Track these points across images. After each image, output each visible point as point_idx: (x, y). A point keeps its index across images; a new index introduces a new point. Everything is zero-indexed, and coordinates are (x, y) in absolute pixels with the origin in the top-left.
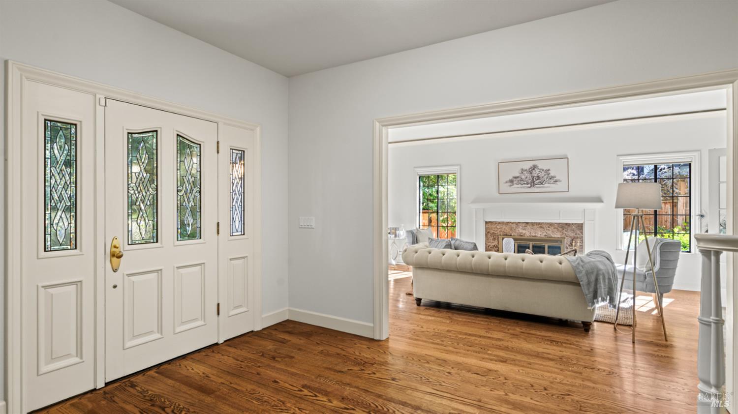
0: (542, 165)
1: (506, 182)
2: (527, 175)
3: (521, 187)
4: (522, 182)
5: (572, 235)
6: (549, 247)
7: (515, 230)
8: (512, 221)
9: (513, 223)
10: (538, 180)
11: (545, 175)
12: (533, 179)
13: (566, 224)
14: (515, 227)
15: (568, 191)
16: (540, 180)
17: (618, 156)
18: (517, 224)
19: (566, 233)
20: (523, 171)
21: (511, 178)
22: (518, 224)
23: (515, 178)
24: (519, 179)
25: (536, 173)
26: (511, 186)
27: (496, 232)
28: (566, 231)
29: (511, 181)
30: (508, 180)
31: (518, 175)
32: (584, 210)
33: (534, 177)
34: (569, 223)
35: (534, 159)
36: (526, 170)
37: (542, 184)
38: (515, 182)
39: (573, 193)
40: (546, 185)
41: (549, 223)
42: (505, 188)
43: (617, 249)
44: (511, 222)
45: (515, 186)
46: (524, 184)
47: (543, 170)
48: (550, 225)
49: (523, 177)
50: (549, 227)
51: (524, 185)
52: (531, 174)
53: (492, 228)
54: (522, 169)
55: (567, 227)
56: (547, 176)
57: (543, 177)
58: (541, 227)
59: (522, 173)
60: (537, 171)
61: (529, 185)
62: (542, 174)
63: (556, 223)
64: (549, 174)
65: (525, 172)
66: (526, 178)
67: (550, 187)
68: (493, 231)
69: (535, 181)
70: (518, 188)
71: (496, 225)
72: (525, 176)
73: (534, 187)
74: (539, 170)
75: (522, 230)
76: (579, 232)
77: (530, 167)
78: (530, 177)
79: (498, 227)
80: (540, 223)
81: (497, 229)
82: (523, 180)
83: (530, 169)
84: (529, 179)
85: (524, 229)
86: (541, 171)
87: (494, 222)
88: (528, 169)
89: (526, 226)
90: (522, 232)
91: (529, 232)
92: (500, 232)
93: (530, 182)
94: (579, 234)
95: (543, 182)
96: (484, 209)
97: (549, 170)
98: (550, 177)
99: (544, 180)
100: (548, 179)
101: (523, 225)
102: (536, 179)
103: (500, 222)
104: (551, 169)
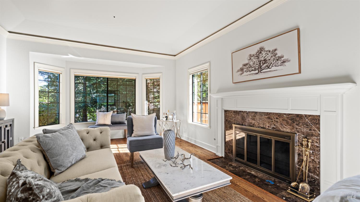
0: (268, 46)
1: (238, 71)
2: (254, 60)
4: (251, 69)
5: (305, 130)
6: (276, 142)
7: (246, 119)
8: (243, 110)
11: (272, 57)
12: (260, 64)
13: (298, 115)
14: (245, 116)
15: (300, 73)
16: (267, 64)
18: (247, 113)
19: (297, 127)
21: (241, 66)
23: (245, 65)
24: (247, 66)
26: (241, 74)
28: (297, 125)
29: (242, 70)
30: (240, 69)
31: (247, 62)
32: (321, 95)
33: (260, 61)
34: (301, 115)
35: (260, 42)
36: (254, 55)
37: (269, 68)
38: (245, 70)
39: (305, 75)
40: (274, 68)
41: (277, 114)
42: (238, 77)
44: (242, 111)
45: (245, 73)
46: (253, 70)
47: (270, 51)
48: (279, 116)
49: (251, 63)
50: (277, 118)
51: (252, 72)
52: (258, 58)
53: (229, 117)
54: (250, 55)
55: (298, 119)
56: (273, 57)
57: (269, 60)
58: (269, 118)
59: (251, 59)
60: (264, 53)
61: (257, 71)
62: (269, 57)
63: (285, 114)
64: (276, 54)
65: (253, 58)
66: (254, 63)
67: (277, 70)
68: (230, 120)
69: (262, 66)
70: (247, 75)
71: (232, 114)
72: (252, 61)
73: (262, 72)
74: (265, 53)
75: (251, 120)
76: (314, 127)
77: (257, 51)
78: (258, 61)
79: (233, 116)
80: (268, 113)
81: (232, 118)
82: (251, 67)
83: (257, 53)
84: (257, 64)
85: (253, 119)
86: (268, 53)
87: (231, 111)
88: (255, 54)
89: (255, 116)
90: (252, 122)
91: (257, 122)
92: (234, 120)
93: (257, 67)
94: (314, 130)
95: (270, 65)
96: (222, 98)
97: (276, 50)
98: (277, 58)
99: (271, 63)
100: (275, 61)
101: (253, 115)
102: (263, 63)
103: (234, 111)
104: (278, 49)
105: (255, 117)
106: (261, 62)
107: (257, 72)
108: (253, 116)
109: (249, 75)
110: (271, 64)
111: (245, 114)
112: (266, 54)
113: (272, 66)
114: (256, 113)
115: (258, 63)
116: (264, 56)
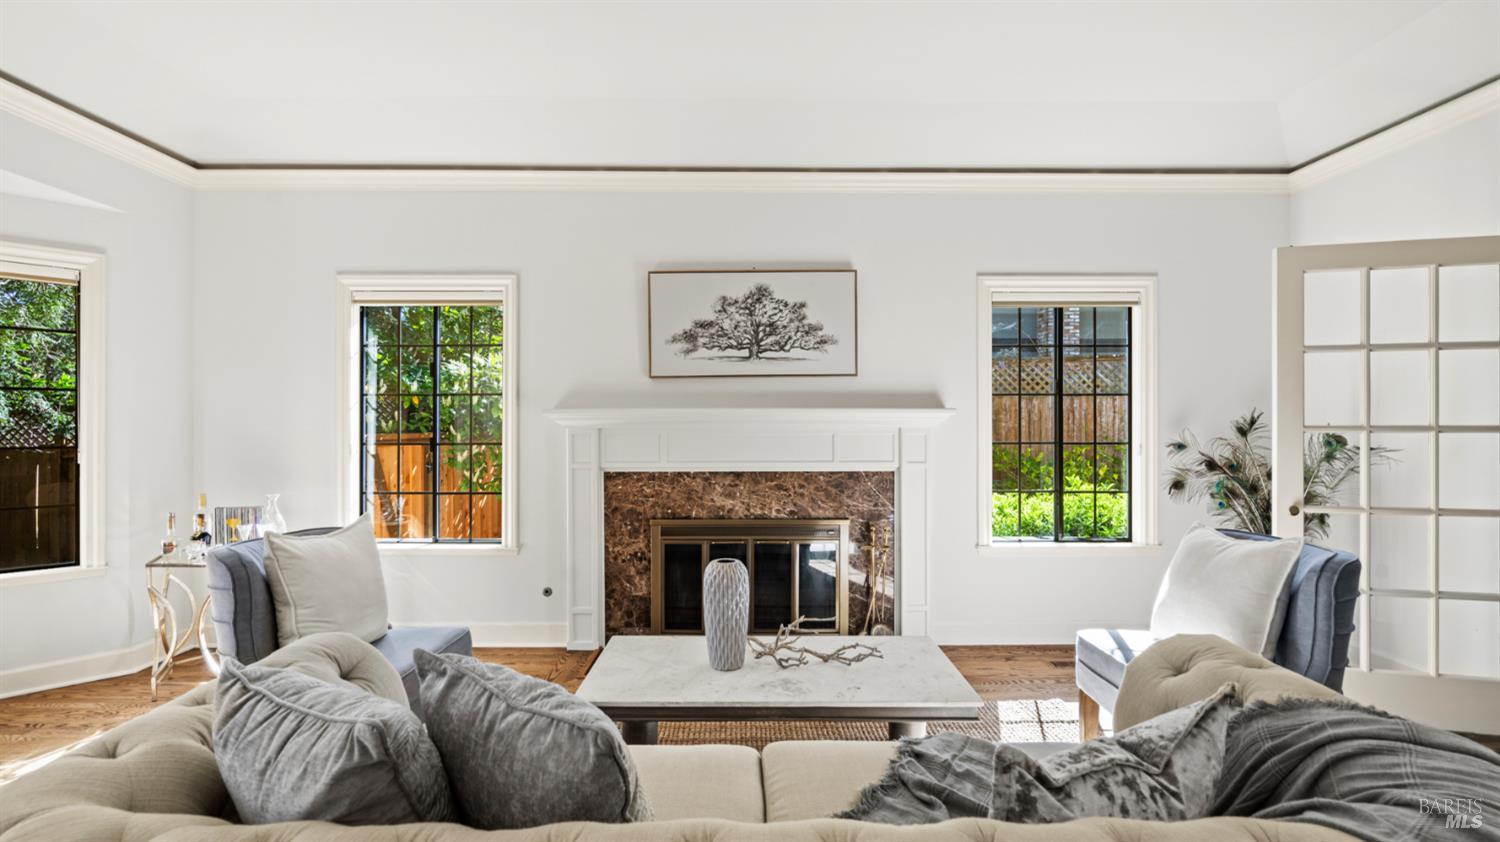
0: (784, 288)
1: (674, 340)
2: (737, 316)
3: (721, 358)
4: (724, 341)
5: (866, 507)
7: (701, 498)
8: (692, 471)
9: (695, 475)
10: (770, 334)
11: (791, 321)
12: (757, 333)
13: (851, 475)
14: (700, 489)
15: (856, 375)
16: (777, 338)
17: (979, 274)
18: (706, 479)
19: (850, 502)
20: (725, 303)
21: (688, 326)
22: (709, 478)
23: (703, 325)
24: (713, 331)
25: (765, 312)
26: (688, 352)
27: (640, 509)
28: (849, 497)
29: (690, 337)
30: (681, 332)
31: (710, 316)
32: (900, 430)
33: (758, 325)
34: (857, 473)
35: (757, 269)
36: (736, 302)
37: (782, 348)
38: (701, 341)
39: (866, 381)
40: (796, 353)
41: (803, 473)
42: (670, 358)
43: (977, 545)
44: (688, 474)
45: (702, 352)
46: (731, 347)
47: (786, 305)
48: (806, 480)
49: (727, 325)
50: (801, 486)
51: (730, 352)
52: (751, 314)
53: (626, 495)
54: (724, 299)
55: (851, 483)
56: (796, 323)
57: (785, 327)
58: (779, 487)
59: (725, 311)
60: (769, 307)
61: (745, 353)
62: (783, 318)
63: (821, 473)
64: (804, 318)
65: (732, 309)
66: (736, 328)
67: (804, 359)
68: (631, 506)
69: (762, 340)
70: (710, 359)
71: (640, 484)
72: (731, 320)
73: (760, 358)
74: (774, 305)
75: (722, 498)
76: (882, 499)
77: (748, 293)
78: (749, 324)
79: (648, 491)
80: (776, 473)
81: (644, 499)
82: (726, 335)
83: (748, 298)
84: (746, 332)
85: (730, 496)
86: (781, 308)
87: (635, 473)
88: (740, 300)
89: (736, 485)
90: (723, 503)
91: (743, 503)
92: (653, 506)
93: (747, 341)
94: (884, 505)
95: (786, 343)
96: (600, 430)
97: (803, 305)
98: (807, 328)
99: (790, 338)
100: (799, 334)
101: (727, 483)
102: (764, 331)
103: (653, 473)
104: (808, 303)
105: (735, 489)
106: (761, 328)
107: (747, 354)
108: (730, 485)
109: (717, 360)
110: (792, 341)
111: (698, 480)
112: (775, 308)
113: (792, 347)
114: (738, 475)
115: (750, 329)
116: (769, 313)
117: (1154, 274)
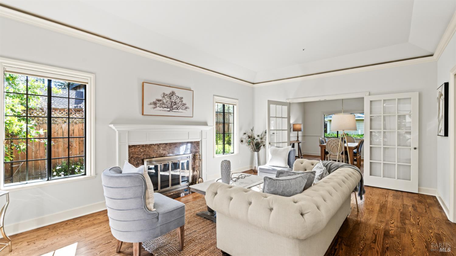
0: (178, 93)
2: (167, 99)
3: (163, 110)
4: (164, 106)
5: (194, 150)
7: (157, 151)
8: (154, 143)
9: (156, 145)
10: (175, 105)
11: (180, 102)
12: (172, 104)
14: (157, 149)
15: (193, 117)
16: (176, 106)
17: (214, 95)
18: (158, 146)
20: (164, 95)
21: (154, 100)
22: (159, 145)
23: (159, 100)
24: (161, 102)
25: (174, 99)
26: (154, 108)
27: (140, 156)
29: (155, 104)
30: (152, 102)
31: (160, 98)
32: (202, 131)
33: (172, 102)
34: (192, 142)
35: (171, 86)
37: (177, 109)
38: (158, 105)
39: (195, 119)
40: (180, 110)
41: (181, 142)
42: (148, 109)
44: (153, 144)
45: (158, 108)
46: (165, 107)
47: (179, 97)
48: (182, 144)
49: (165, 101)
51: (165, 109)
52: (170, 99)
53: (135, 152)
54: (164, 93)
56: (181, 103)
57: (178, 103)
58: (176, 147)
59: (164, 97)
61: (169, 109)
62: (178, 101)
64: (182, 101)
65: (166, 97)
66: (167, 102)
67: (182, 112)
68: (137, 156)
69: (173, 106)
70: (160, 110)
71: (140, 148)
72: (166, 100)
73: (172, 111)
74: (176, 97)
75: (162, 151)
76: (197, 148)
77: (170, 93)
78: (170, 101)
79: (142, 150)
80: (175, 143)
81: (141, 153)
82: (164, 104)
83: (170, 94)
84: (169, 104)
85: (164, 150)
86: (178, 98)
87: (138, 145)
88: (168, 94)
89: (166, 147)
90: (162, 152)
91: (168, 152)
92: (143, 155)
93: (169, 106)
94: (198, 149)
95: (178, 107)
96: (128, 131)
97: (182, 98)
98: (183, 104)
99: (179, 106)
100: (181, 105)
101: (164, 146)
102: (173, 104)
103: (144, 145)
104: (184, 98)
105: (166, 148)
106: (173, 103)
107: (169, 110)
108: (164, 147)
109: (162, 111)
110: (179, 107)
111: (156, 146)
112: (176, 98)
113: (180, 109)
114: (166, 144)
115: (170, 103)
116: (175, 99)
117: (238, 99)
